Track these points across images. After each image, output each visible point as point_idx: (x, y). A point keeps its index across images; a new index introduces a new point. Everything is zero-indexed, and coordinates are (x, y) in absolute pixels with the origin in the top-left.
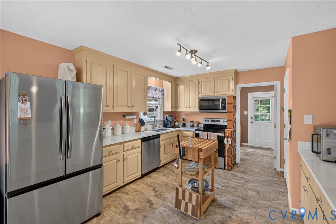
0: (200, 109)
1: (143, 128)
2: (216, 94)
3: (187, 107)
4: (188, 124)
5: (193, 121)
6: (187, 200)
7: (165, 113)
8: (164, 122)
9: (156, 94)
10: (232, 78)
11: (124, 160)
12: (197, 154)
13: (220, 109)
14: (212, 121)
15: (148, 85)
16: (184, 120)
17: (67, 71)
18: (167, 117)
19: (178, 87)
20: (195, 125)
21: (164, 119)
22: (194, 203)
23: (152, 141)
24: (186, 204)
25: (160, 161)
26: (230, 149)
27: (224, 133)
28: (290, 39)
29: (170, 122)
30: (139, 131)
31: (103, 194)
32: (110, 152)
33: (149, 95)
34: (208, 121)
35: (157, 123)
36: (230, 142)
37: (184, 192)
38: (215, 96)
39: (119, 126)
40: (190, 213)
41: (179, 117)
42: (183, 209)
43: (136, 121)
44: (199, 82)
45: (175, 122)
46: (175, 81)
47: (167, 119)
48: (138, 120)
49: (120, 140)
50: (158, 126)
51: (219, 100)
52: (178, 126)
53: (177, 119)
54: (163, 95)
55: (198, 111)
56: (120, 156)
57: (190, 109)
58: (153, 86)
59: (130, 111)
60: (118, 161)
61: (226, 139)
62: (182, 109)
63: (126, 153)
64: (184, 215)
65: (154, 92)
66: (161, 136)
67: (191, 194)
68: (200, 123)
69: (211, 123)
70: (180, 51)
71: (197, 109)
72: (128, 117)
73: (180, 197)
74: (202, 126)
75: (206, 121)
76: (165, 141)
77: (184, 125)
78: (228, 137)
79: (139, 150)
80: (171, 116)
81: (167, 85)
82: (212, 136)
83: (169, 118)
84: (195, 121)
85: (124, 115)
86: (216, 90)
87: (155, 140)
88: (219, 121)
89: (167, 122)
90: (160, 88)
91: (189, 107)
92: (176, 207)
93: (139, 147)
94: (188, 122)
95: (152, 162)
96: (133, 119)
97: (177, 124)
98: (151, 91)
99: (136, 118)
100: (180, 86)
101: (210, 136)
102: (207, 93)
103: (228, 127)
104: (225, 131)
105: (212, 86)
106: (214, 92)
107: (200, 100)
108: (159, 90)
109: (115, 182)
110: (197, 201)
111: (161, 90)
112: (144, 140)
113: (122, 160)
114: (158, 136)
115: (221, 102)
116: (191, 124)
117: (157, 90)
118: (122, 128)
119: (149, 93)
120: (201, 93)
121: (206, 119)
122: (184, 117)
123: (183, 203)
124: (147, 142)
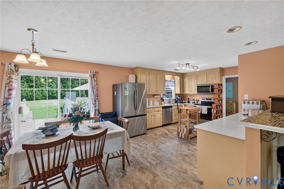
0: (198, 92)
1: (163, 103)
2: (208, 82)
3: (190, 91)
4: (191, 101)
5: (194, 100)
6: (182, 132)
7: (176, 95)
8: (176, 100)
9: (171, 84)
10: (218, 73)
11: (154, 116)
12: (186, 111)
13: (210, 92)
14: (206, 99)
15: (166, 79)
16: (188, 99)
17: (133, 78)
18: (177, 97)
19: (185, 79)
20: (196, 102)
21: (176, 98)
22: (185, 133)
23: (168, 109)
24: (182, 134)
25: (172, 120)
26: (215, 116)
27: (212, 106)
28: (237, 56)
29: (179, 100)
30: (161, 104)
31: (147, 128)
32: (149, 111)
33: (166, 85)
34: (204, 99)
35: (171, 100)
36: (215, 112)
37: (181, 128)
38: (207, 84)
39: (151, 100)
40: (183, 137)
41: (186, 97)
42: (180, 136)
43: (159, 99)
44: (197, 76)
45: (183, 100)
46: (183, 76)
47: (177, 98)
48: (160, 98)
49: (152, 106)
50: (172, 102)
51: (209, 86)
52: (185, 103)
53: (185, 98)
54: (175, 84)
55: (197, 93)
56: (152, 114)
57: (192, 92)
58: (168, 80)
59: (157, 93)
60: (152, 116)
61: (212, 110)
62: (187, 92)
63: (155, 113)
64: (181, 138)
65: (169, 83)
66: (173, 107)
67: (184, 129)
68: (199, 101)
69: (205, 100)
70: (179, 66)
71: (196, 92)
72: (155, 97)
73: (179, 131)
74: (200, 103)
75: (202, 99)
76: (175, 110)
77: (189, 102)
78: (214, 108)
79: (161, 112)
80: (180, 96)
81: (177, 78)
82: (204, 108)
83: (178, 98)
84: (196, 99)
85: (154, 95)
86: (208, 80)
87: (170, 108)
88: (211, 99)
89: (177, 100)
90: (172, 80)
91: (191, 91)
92: (177, 135)
93: (161, 111)
94: (191, 100)
95: (168, 120)
96: (158, 98)
97: (184, 101)
98: (167, 82)
99: (159, 97)
100: (185, 78)
101: (203, 108)
102: (203, 82)
103: (215, 103)
104: (212, 105)
105: (205, 77)
106: (207, 81)
107: (198, 87)
108: (172, 82)
109: (150, 125)
110: (186, 132)
111: (173, 81)
112: (163, 108)
113: (153, 115)
114: (171, 107)
115: (210, 88)
116: (193, 101)
117: (171, 81)
118: (153, 102)
119: (167, 83)
120: (198, 82)
121: (202, 98)
122: (189, 97)
123: (180, 133)
124: (165, 109)
